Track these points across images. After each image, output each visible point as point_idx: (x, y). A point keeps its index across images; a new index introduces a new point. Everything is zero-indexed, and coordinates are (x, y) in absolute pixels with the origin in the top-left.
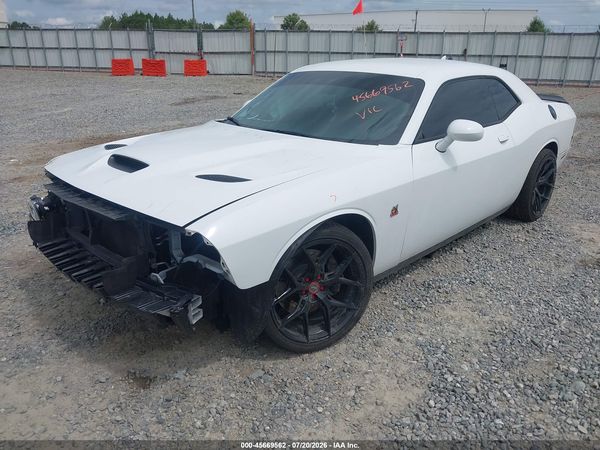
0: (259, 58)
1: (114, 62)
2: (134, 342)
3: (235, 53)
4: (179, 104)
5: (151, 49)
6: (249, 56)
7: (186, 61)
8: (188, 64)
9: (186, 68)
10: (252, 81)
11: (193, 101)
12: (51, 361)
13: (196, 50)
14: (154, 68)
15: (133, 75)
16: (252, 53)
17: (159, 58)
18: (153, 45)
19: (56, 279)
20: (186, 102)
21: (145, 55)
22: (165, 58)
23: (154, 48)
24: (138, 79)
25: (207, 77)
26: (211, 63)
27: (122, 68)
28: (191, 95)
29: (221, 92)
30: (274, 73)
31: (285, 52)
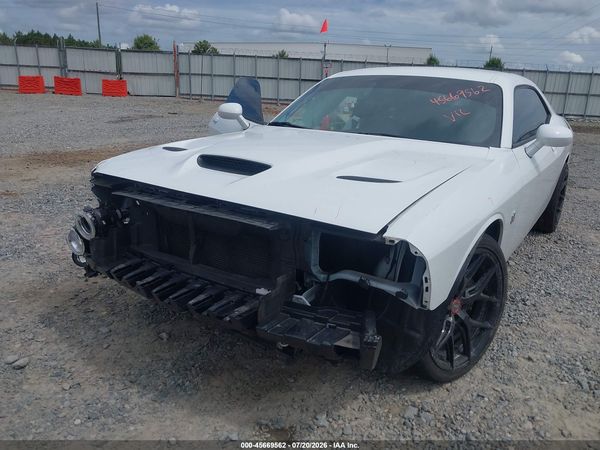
0: (183, 80)
1: (22, 79)
2: (239, 384)
3: (157, 74)
4: (117, 122)
5: (63, 67)
6: (172, 78)
7: (104, 81)
8: (106, 83)
9: (103, 88)
10: (179, 102)
11: (129, 119)
12: (145, 417)
13: (114, 70)
14: (68, 86)
15: (44, 92)
16: (176, 75)
17: (72, 76)
18: (66, 62)
19: (85, 312)
20: (122, 120)
21: (57, 73)
22: (80, 76)
23: (66, 67)
24: (50, 97)
25: (128, 97)
26: (132, 84)
27: (30, 85)
28: (125, 114)
29: (154, 112)
30: (201, 95)
31: (210, 75)
